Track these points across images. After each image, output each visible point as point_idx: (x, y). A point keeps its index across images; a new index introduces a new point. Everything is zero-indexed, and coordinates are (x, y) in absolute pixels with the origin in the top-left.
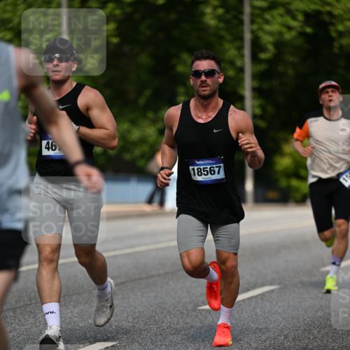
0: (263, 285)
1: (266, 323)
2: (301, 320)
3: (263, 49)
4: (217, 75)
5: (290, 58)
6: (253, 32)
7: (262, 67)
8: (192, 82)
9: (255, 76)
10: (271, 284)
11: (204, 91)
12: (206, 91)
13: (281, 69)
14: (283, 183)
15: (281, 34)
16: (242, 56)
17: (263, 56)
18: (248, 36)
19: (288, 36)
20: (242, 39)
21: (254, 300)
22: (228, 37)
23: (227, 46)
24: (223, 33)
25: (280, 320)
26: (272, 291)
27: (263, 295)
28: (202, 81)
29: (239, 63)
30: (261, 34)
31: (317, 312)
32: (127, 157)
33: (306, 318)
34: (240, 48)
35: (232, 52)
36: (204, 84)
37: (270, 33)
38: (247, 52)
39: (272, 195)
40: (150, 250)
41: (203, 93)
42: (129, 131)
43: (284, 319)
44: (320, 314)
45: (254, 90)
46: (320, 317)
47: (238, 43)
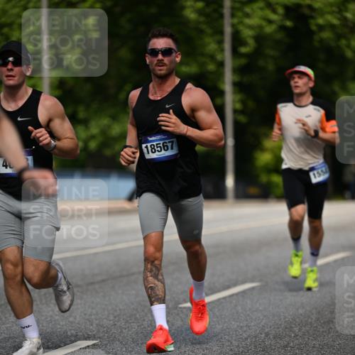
0: (244, 282)
1: (247, 321)
2: (282, 317)
3: (244, 43)
4: (174, 54)
5: (270, 52)
6: (233, 26)
7: (243, 61)
8: (148, 61)
9: (236, 70)
10: (252, 281)
11: (160, 70)
12: (162, 71)
13: (261, 63)
14: (264, 178)
15: (261, 27)
16: (222, 50)
17: (243, 50)
18: (228, 30)
19: (269, 29)
20: (222, 33)
21: (235, 297)
22: (209, 31)
23: (208, 40)
24: (204, 27)
25: (261, 318)
26: (253, 288)
27: (244, 292)
28: (158, 60)
29: (219, 57)
30: (241, 28)
31: (298, 309)
32: (108, 152)
33: (287, 315)
34: (221, 42)
35: (212, 46)
36: (161, 63)
37: (250, 27)
38: (227, 46)
39: (253, 190)
40: (131, 247)
41: (159, 72)
42: (109, 127)
43: (265, 316)
44: (301, 311)
45: (235, 84)
46: (301, 315)
47: (218, 37)
